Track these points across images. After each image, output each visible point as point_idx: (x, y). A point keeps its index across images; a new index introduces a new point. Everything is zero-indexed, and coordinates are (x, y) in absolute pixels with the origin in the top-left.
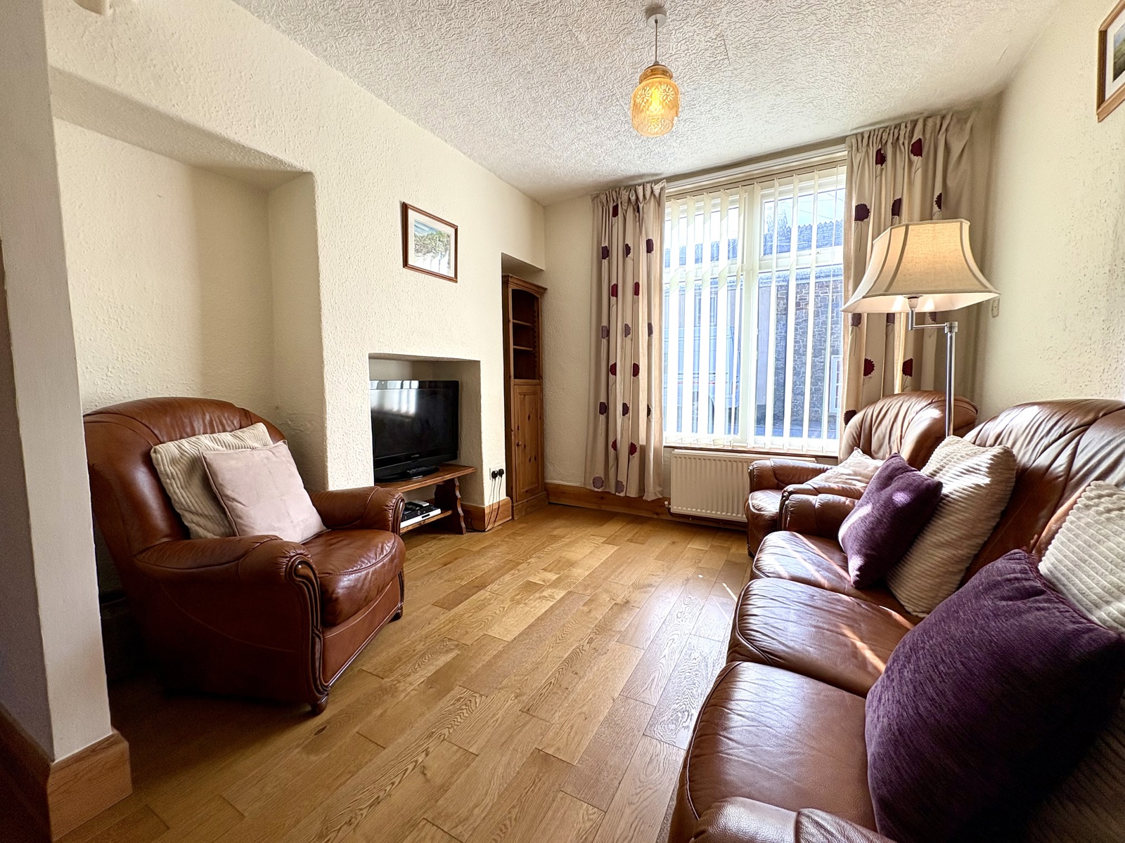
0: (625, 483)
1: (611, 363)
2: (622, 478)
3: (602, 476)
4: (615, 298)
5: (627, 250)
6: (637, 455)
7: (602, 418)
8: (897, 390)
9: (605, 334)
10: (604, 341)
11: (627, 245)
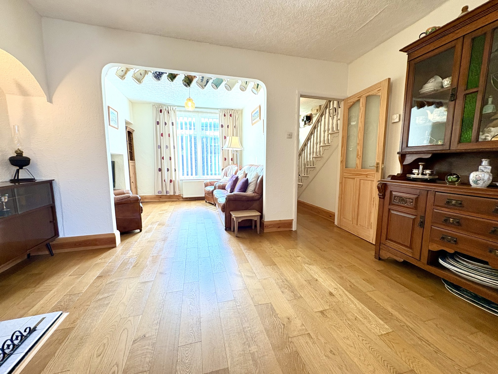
0: (169, 191)
1: (162, 156)
2: (168, 190)
3: (161, 190)
4: (162, 137)
5: (166, 124)
6: (172, 183)
7: (160, 173)
8: (230, 164)
9: (159, 147)
10: (159, 149)
11: (165, 122)
